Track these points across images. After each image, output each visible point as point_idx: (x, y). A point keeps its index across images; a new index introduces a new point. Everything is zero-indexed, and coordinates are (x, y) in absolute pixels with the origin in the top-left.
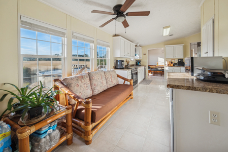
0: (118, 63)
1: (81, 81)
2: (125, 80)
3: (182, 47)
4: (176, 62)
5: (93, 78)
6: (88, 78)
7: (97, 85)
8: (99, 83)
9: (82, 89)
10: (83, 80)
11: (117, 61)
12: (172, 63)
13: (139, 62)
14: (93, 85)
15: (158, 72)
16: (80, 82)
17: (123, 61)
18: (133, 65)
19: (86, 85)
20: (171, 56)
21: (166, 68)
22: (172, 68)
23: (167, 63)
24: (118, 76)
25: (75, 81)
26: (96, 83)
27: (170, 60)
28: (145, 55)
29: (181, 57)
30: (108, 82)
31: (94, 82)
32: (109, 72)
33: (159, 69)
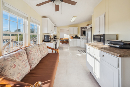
0: (46, 38)
1: (19, 59)
2: (53, 50)
3: (77, 29)
4: (74, 36)
5: (31, 53)
6: (26, 54)
7: (35, 59)
8: (36, 57)
9: (20, 68)
10: (20, 58)
11: (45, 36)
12: (72, 37)
13: (56, 37)
14: (31, 59)
15: (64, 42)
16: (17, 60)
17: (49, 36)
18: (52, 39)
19: (24, 62)
20: (72, 33)
21: (70, 40)
22: (73, 39)
23: (70, 37)
24: (48, 47)
25: (10, 62)
26: (34, 57)
27: (71, 35)
28: (59, 32)
29: (77, 34)
30: (42, 53)
31: (32, 56)
32: (42, 45)
33: (65, 40)
